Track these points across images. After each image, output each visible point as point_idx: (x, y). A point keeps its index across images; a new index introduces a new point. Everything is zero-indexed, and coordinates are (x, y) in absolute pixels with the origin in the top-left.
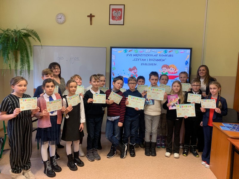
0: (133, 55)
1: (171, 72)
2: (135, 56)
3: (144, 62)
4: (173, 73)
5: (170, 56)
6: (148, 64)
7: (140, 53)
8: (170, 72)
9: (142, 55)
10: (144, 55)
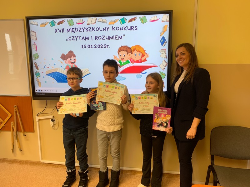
0: (65, 31)
1: (136, 59)
2: (69, 33)
3: (87, 42)
4: (140, 61)
5: (132, 28)
6: (94, 46)
7: (78, 26)
8: (134, 60)
9: (82, 30)
10: (85, 30)
